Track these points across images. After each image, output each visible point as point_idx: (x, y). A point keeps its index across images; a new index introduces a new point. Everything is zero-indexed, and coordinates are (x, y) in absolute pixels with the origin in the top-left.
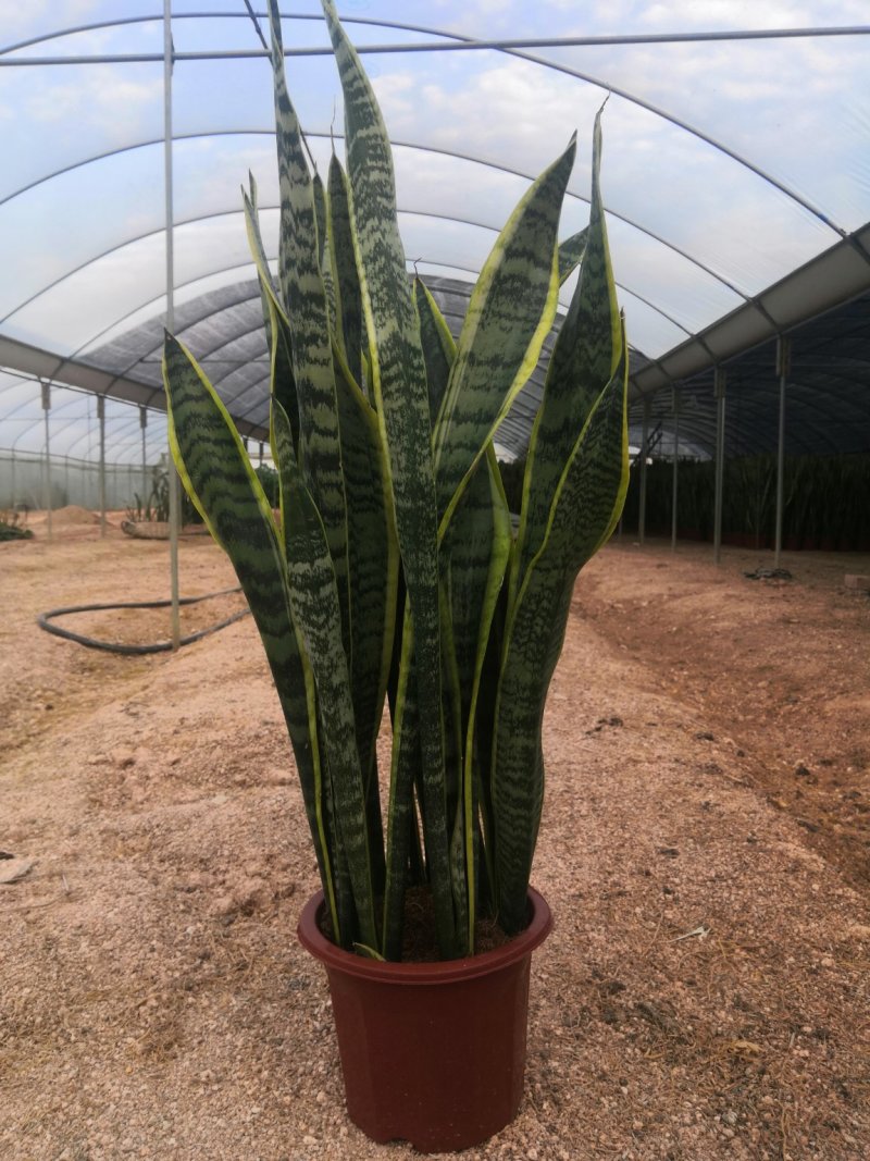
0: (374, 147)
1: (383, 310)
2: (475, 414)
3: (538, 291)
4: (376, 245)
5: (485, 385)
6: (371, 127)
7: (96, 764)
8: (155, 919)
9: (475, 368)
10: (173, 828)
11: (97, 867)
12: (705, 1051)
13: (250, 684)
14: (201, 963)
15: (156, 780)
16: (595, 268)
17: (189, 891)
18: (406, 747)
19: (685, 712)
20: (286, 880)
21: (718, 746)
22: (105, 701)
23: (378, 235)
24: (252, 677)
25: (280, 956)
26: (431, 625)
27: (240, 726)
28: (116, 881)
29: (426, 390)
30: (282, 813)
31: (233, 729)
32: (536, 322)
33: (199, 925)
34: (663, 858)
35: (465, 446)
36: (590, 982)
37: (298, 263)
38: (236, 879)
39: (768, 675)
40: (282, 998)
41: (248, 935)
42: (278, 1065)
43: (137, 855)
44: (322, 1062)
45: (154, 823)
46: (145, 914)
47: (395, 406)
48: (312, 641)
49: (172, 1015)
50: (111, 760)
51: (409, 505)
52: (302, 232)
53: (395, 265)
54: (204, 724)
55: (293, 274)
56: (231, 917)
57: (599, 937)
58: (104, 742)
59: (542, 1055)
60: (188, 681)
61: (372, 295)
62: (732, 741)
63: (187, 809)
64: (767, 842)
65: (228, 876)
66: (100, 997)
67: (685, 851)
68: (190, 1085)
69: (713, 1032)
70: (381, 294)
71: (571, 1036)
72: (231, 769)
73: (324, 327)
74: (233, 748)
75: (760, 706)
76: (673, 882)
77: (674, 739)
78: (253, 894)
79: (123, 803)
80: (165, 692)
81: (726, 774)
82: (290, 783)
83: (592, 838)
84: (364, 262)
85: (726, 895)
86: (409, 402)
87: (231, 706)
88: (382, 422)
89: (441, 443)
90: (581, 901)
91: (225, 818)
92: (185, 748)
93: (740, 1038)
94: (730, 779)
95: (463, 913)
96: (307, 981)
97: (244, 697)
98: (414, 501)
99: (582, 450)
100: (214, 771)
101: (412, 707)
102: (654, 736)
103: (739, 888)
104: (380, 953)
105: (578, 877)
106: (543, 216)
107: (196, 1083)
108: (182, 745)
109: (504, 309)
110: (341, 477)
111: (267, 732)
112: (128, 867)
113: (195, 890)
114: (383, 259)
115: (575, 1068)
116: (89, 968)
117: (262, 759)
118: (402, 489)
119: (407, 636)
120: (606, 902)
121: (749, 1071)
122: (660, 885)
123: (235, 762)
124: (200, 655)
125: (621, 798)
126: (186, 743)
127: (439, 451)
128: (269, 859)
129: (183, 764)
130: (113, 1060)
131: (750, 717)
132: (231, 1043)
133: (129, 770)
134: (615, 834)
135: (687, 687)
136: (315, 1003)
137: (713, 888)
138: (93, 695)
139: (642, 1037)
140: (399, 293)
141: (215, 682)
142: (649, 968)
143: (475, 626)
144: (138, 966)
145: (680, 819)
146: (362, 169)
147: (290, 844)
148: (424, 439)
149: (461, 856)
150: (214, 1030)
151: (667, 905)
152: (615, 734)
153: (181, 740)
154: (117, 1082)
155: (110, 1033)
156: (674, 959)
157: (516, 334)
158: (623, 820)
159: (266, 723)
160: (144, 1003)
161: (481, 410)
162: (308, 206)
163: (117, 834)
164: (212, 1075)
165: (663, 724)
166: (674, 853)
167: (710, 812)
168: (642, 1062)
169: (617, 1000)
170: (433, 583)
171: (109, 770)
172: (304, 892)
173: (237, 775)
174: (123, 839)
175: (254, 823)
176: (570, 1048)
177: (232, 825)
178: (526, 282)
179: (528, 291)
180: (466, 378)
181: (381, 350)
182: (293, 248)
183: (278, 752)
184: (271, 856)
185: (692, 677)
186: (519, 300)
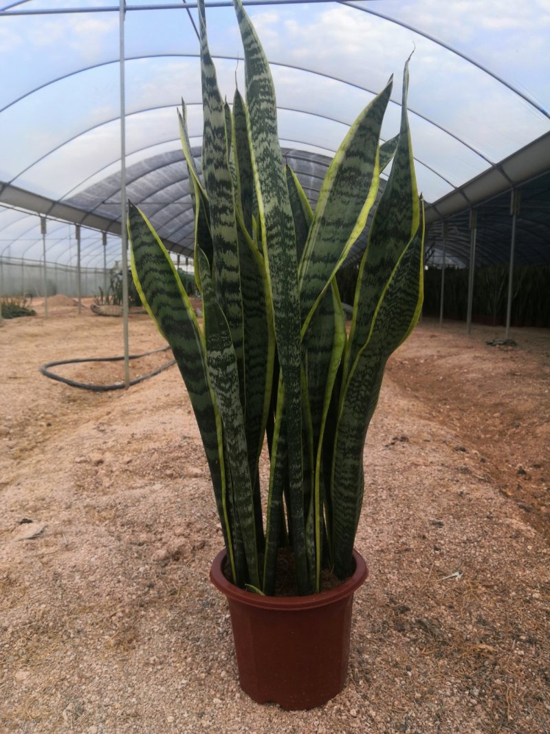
0: (264, 87)
1: (269, 192)
2: (325, 257)
3: (366, 177)
4: (265, 150)
5: (331, 238)
6: (262, 74)
7: (80, 462)
8: (120, 562)
9: (325, 227)
10: (129, 505)
11: (83, 529)
12: (459, 650)
13: (174, 412)
14: (149, 590)
15: (117, 473)
16: (403, 163)
17: (140, 545)
18: (279, 465)
19: (448, 433)
20: (199, 539)
21: (468, 455)
22: (84, 421)
23: (266, 144)
24: (176, 407)
25: (197, 586)
26: (296, 391)
27: (169, 440)
28: (95, 538)
29: (295, 242)
30: (197, 495)
31: (165, 441)
32: (365, 198)
33: (146, 566)
34: (433, 527)
35: (319, 278)
36: (388, 606)
37: (215, 161)
38: (168, 538)
39: (500, 408)
40: (198, 613)
41: (177, 573)
42: (197, 654)
43: (107, 522)
44: (223, 653)
45: (117, 501)
46: (114, 559)
47: (276, 253)
48: (221, 399)
49: (132, 622)
50: (89, 460)
51: (284, 315)
52: (218, 141)
53: (276, 163)
54: (146, 438)
55: (211, 168)
56: (166, 562)
57: (393, 577)
58: (84, 448)
59: (358, 651)
60: (136, 409)
61: (261, 182)
62: (477, 452)
63: (137, 493)
64: (499, 519)
65: (163, 536)
66: (88, 610)
67: (447, 523)
68: (144, 666)
69: (465, 638)
70: (267, 182)
71: (377, 639)
72: (164, 467)
73: (231, 202)
74: (165, 453)
75: (495, 428)
76: (440, 543)
77: (441, 451)
78: (179, 547)
79: (97, 488)
80: (121, 416)
81: (473, 474)
82: (201, 476)
83: (389, 514)
84: (257, 161)
85: (473, 552)
86: (284, 251)
87: (163, 426)
88: (267, 263)
89: (303, 274)
90: (382, 554)
91: (161, 498)
92: (135, 453)
93: (481, 642)
94: (476, 477)
95: (313, 567)
96: (214, 602)
97: (171, 421)
98: (287, 313)
99: (393, 281)
100: (153, 467)
101: (283, 441)
102: (428, 448)
103: (481, 547)
104: (262, 590)
105: (381, 539)
106: (370, 129)
107: (147, 664)
108: (133, 451)
109: (344, 190)
110: (240, 297)
111: (186, 444)
112: (102, 529)
113: (143, 544)
114: (269, 159)
115: (379, 659)
116: (81, 592)
117: (183, 461)
118: (279, 305)
119: (281, 398)
120: (398, 555)
121: (487, 663)
122: (432, 545)
123: (166, 462)
124: (142, 393)
125: (407, 488)
126: (135, 450)
127: (302, 280)
128: (189, 525)
129: (134, 463)
130: (96, 649)
131: (488, 436)
132: (168, 640)
133: (100, 467)
134: (404, 512)
135: (449, 416)
136: (218, 616)
137: (465, 547)
138: (76, 417)
139: (420, 640)
140: (279, 181)
141: (152, 410)
142: (425, 597)
143: (322, 390)
144: (111, 591)
145: (444, 502)
146: (256, 101)
147: (202, 515)
148: (293, 274)
149: (312, 531)
150: (157, 632)
151: (436, 557)
152: (403, 447)
153: (132, 448)
154: (100, 663)
155: (94, 633)
156: (440, 592)
157: (352, 206)
158: (408, 502)
159: (185, 438)
160: (115, 615)
161: (328, 254)
162: (221, 125)
163: (95, 508)
164: (157, 660)
165: (434, 441)
166: (440, 525)
167: (464, 498)
168: (420, 656)
169: (405, 617)
170: (297, 364)
171: (88, 467)
172: (210, 546)
173: (168, 471)
174: (98, 512)
175: (178, 502)
176: (376, 647)
177: (166, 503)
178: (358, 172)
179: (360, 178)
180: (319, 233)
181: (267, 218)
182: (212, 152)
183: (193, 456)
184: (190, 523)
185: (451, 410)
186: (354, 183)
